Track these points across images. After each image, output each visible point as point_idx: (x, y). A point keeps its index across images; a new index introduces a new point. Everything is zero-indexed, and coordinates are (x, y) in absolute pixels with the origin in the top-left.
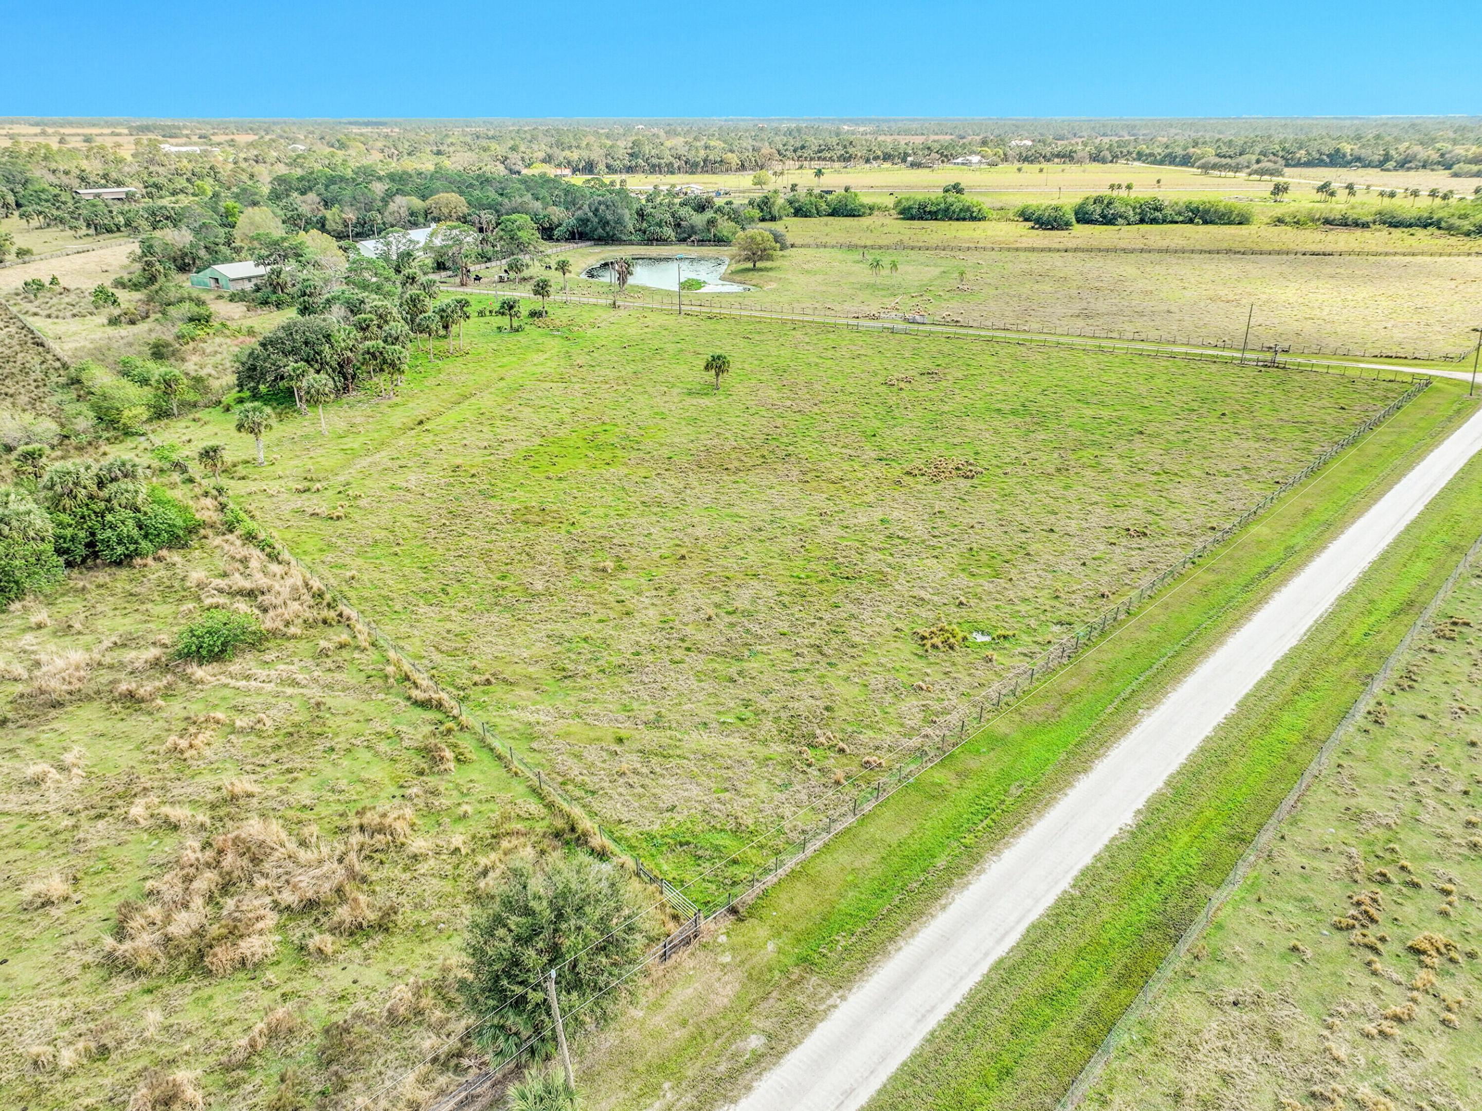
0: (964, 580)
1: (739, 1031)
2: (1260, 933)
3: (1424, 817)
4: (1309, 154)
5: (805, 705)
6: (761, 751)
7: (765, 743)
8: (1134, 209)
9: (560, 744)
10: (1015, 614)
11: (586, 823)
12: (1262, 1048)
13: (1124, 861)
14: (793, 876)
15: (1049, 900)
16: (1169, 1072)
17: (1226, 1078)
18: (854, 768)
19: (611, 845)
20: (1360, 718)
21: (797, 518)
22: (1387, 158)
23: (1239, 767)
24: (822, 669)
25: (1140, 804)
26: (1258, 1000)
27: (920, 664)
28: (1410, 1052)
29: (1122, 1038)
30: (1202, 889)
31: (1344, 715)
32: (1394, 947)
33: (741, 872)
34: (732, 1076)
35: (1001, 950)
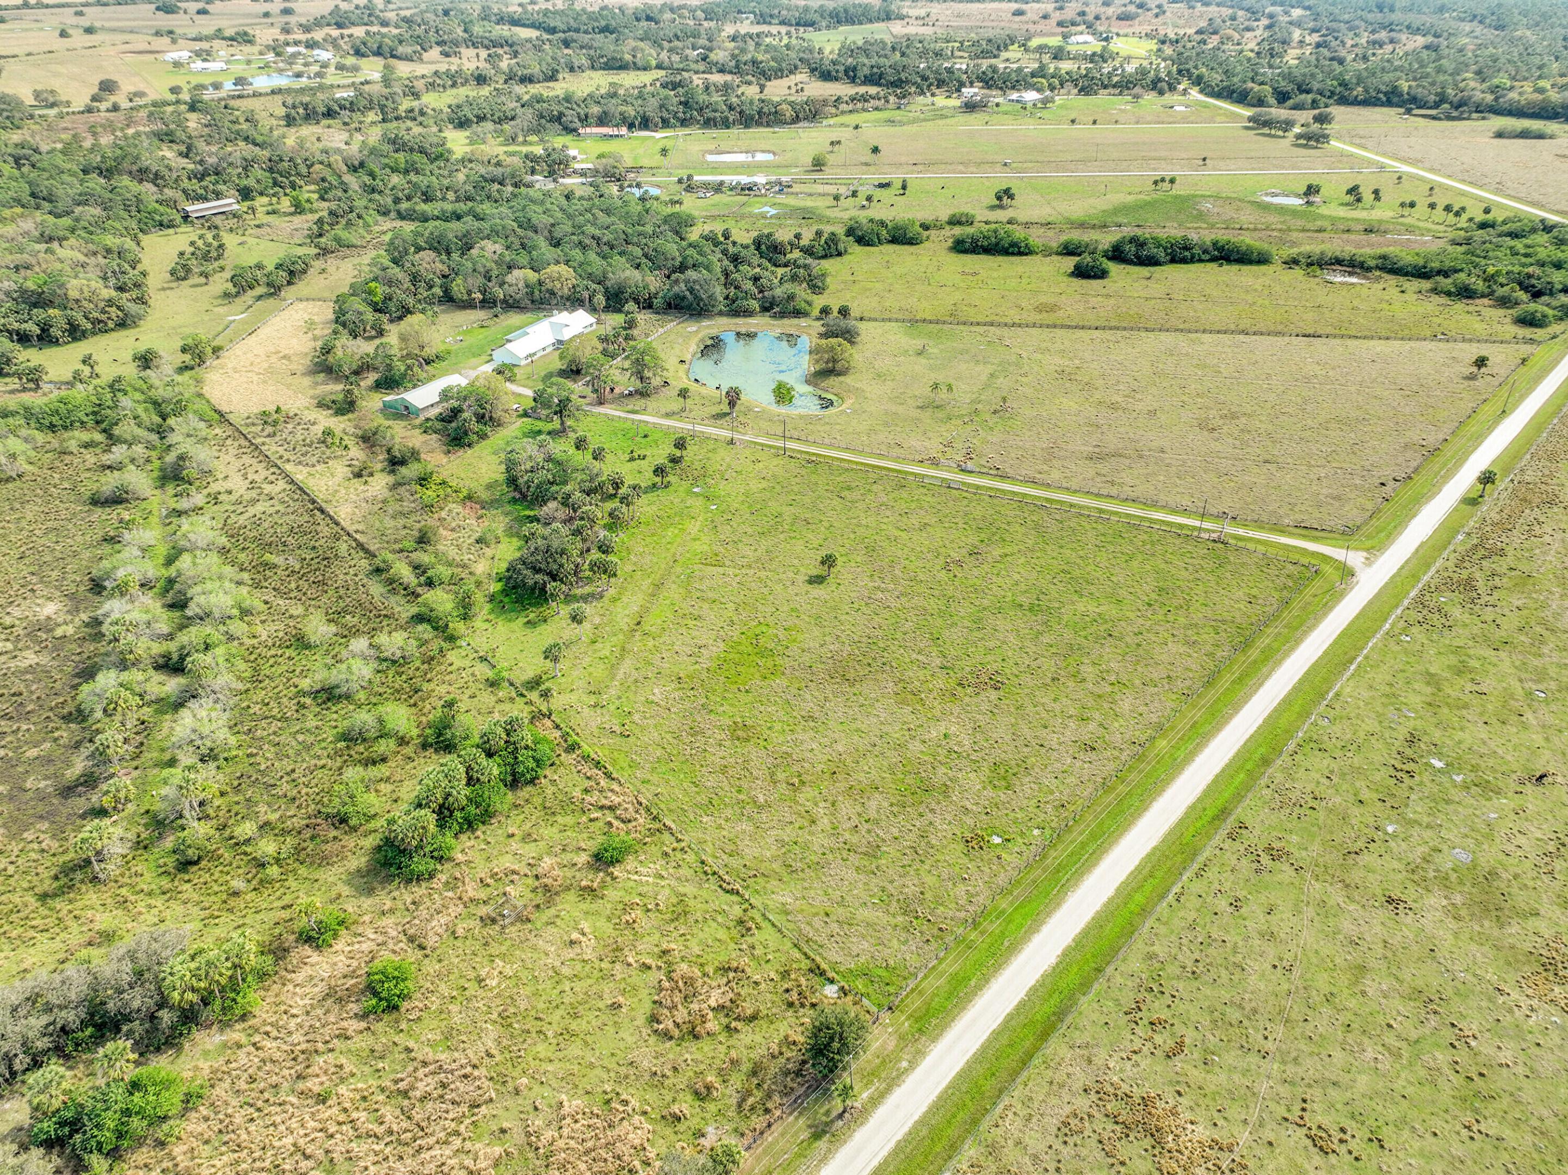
0: (989, 792)
1: (899, 1060)
2: (1095, 1017)
3: (1180, 957)
4: (1366, 91)
5: (911, 890)
6: (893, 921)
7: (894, 916)
8: (1165, 249)
9: (800, 917)
10: (1015, 821)
11: (824, 966)
12: (1084, 1064)
13: (1048, 981)
14: (913, 990)
15: (1015, 1002)
16: (1049, 1073)
17: (1068, 1075)
18: (935, 931)
19: (837, 977)
20: (1171, 897)
21: (896, 733)
22: (1442, 99)
23: (1107, 930)
24: (917, 865)
25: (1059, 952)
26: (1087, 1046)
27: (965, 860)
28: (1137, 1065)
29: (1036, 1061)
30: (1078, 995)
31: (1163, 897)
32: (1145, 1021)
33: (891, 989)
34: (898, 1077)
35: (995, 1026)
